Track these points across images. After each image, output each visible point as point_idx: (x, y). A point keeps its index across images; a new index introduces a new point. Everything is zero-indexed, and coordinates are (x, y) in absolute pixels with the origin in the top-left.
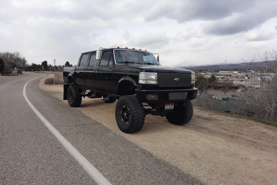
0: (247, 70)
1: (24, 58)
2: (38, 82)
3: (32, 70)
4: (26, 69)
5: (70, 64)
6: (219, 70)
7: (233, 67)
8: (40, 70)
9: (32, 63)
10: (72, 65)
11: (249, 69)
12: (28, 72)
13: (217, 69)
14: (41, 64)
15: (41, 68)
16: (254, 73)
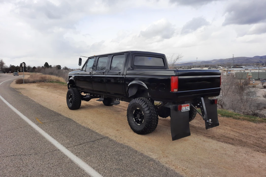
0: (217, 66)
1: (2, 60)
2: (11, 82)
3: (10, 71)
4: (4, 71)
5: (49, 65)
6: (192, 67)
7: (205, 64)
8: (18, 71)
9: (11, 65)
10: (51, 66)
11: (218, 65)
12: (6, 74)
13: (190, 66)
14: (19, 65)
15: (19, 69)
16: (222, 68)
